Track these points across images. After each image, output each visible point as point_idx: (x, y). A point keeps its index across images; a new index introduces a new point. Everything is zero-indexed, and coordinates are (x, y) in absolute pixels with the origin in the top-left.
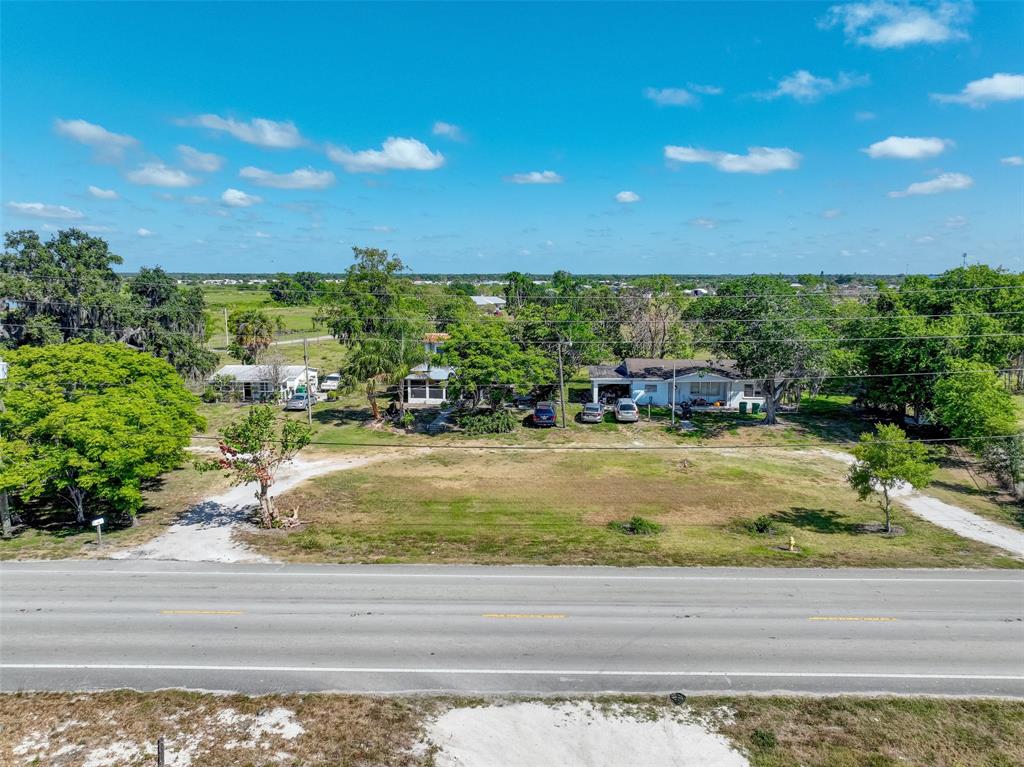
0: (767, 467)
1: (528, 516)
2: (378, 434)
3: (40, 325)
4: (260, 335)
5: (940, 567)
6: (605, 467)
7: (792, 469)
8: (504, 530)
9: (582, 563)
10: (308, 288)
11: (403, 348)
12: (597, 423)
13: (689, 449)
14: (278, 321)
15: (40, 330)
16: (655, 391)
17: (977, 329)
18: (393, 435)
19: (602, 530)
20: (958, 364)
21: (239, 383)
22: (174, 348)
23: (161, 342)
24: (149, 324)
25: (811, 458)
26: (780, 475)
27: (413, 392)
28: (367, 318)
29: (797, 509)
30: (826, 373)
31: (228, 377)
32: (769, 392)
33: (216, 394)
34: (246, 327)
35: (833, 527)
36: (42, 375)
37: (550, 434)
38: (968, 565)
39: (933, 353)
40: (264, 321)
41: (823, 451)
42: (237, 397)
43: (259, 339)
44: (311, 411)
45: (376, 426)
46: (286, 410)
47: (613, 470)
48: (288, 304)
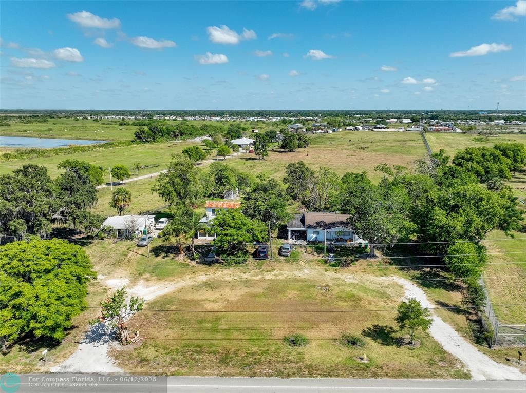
0: (365, 290)
1: (247, 331)
2: (182, 265)
3: (15, 224)
4: (125, 201)
5: (428, 378)
6: (288, 291)
7: (377, 292)
8: (235, 342)
9: (265, 375)
10: (155, 133)
11: (193, 221)
12: (288, 256)
13: (330, 275)
14: (137, 166)
15: (15, 226)
16: (318, 234)
17: (469, 222)
18: (189, 265)
19: (280, 342)
20: (459, 242)
21: (115, 230)
22: (82, 219)
23: (75, 216)
24: (69, 205)
25: (388, 283)
26: (370, 298)
27: (200, 234)
28: (178, 191)
29: (375, 326)
30: (398, 236)
31: (109, 227)
32: (372, 242)
33: (104, 236)
34: (118, 197)
35: (390, 340)
36: (17, 267)
37: (265, 264)
38: (441, 376)
39: (448, 232)
40: (127, 194)
41: (395, 277)
42: (114, 237)
43: (125, 203)
44: (150, 247)
45: (181, 258)
46: (138, 245)
47: (292, 293)
48: (145, 142)
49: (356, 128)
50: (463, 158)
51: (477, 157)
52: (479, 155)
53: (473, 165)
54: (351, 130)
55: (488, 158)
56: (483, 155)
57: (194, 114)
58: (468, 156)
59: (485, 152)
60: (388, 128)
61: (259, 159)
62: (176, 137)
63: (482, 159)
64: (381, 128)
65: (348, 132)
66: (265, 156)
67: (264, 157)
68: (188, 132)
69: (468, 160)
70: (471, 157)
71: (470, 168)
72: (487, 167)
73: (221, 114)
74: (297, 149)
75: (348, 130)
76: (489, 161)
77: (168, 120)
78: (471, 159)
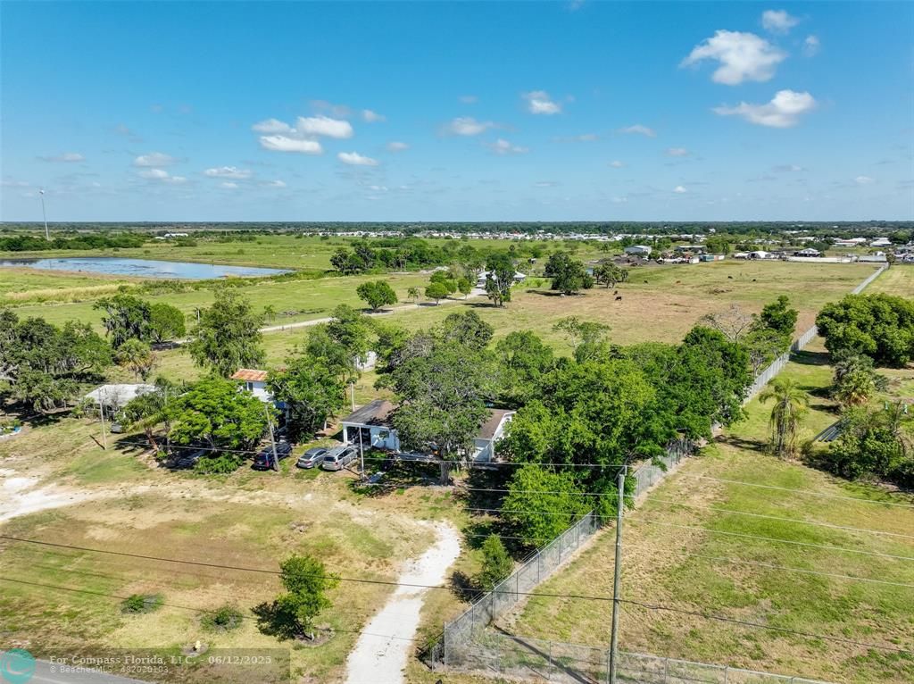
0: (363, 539)
7: (378, 545)
10: (365, 260)
16: (388, 437)
26: (354, 553)
41: (442, 524)
47: (240, 529)
48: (347, 274)
49: (753, 255)
50: (831, 315)
51: (860, 314)
52: (866, 310)
53: (848, 330)
54: (744, 257)
55: (887, 317)
56: (876, 312)
57: (480, 228)
58: (842, 312)
59: (880, 304)
60: (822, 256)
61: (495, 306)
62: (399, 266)
63: (872, 319)
64: (810, 255)
65: (736, 261)
66: (505, 300)
67: (504, 303)
68: (434, 259)
69: (839, 319)
70: (846, 314)
71: (841, 335)
72: (884, 336)
73: (531, 228)
74: (583, 291)
75: (737, 258)
76: (889, 324)
77: (437, 238)
78: (845, 319)
